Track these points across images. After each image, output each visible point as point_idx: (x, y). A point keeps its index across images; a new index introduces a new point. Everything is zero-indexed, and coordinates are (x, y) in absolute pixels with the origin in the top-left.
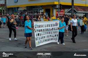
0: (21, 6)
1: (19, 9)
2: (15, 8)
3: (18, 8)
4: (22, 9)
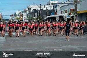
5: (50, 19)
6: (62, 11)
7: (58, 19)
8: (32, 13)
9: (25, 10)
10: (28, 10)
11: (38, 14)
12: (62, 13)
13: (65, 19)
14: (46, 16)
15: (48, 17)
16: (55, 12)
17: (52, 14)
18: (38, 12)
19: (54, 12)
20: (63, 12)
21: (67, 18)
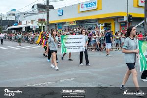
0: (69, 21)
1: (64, 25)
2: (59, 24)
3: (63, 23)
4: (70, 25)
5: (13, 31)
6: (27, 22)
19: (17, 22)
20: (29, 22)
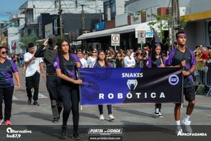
7: (116, 41)
8: (36, 26)
9: (14, 17)
10: (23, 16)
11: (56, 28)
12: (129, 24)
13: (142, 41)
14: (81, 34)
15: (86, 35)
16: (109, 19)
17: (98, 26)
18: (56, 21)
21: (147, 39)
